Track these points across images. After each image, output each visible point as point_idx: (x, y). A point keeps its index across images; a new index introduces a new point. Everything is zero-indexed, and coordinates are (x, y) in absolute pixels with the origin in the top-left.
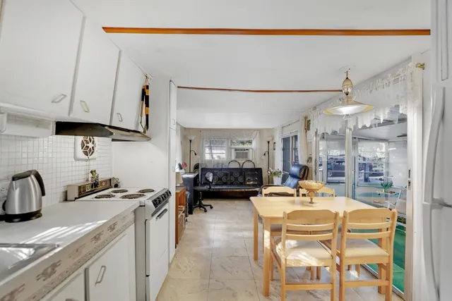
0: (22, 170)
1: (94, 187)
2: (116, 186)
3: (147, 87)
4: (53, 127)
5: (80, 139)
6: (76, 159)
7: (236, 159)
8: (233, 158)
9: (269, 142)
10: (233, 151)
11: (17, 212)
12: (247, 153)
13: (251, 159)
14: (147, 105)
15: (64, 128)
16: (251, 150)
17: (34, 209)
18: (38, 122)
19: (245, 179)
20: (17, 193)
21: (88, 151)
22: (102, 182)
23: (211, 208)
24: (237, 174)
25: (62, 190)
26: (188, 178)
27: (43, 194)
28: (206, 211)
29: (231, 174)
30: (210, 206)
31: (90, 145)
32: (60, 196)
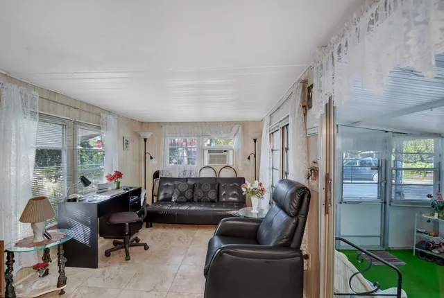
7: (210, 165)
8: (206, 163)
9: (255, 141)
10: (206, 152)
12: (225, 156)
13: (231, 164)
16: (231, 152)
19: (218, 194)
24: (207, 187)
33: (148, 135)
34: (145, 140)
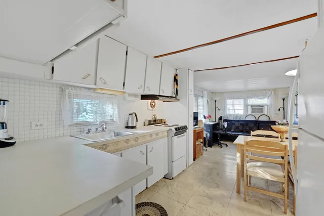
0: (131, 112)
1: (154, 122)
2: (165, 123)
3: (177, 75)
4: (140, 97)
5: (150, 101)
6: (148, 110)
7: (252, 114)
8: (250, 113)
9: (284, 99)
10: (250, 107)
11: (130, 125)
12: (262, 109)
13: (266, 113)
14: (177, 84)
15: (144, 97)
16: (266, 107)
17: (134, 125)
18: (136, 96)
20: (130, 119)
21: (153, 107)
22: (158, 120)
23: (227, 146)
24: (252, 125)
25: (143, 121)
26: (210, 124)
27: (137, 121)
28: (221, 147)
29: (247, 125)
30: (226, 145)
31: (153, 104)
32: (143, 124)
33: (217, 99)
34: (216, 101)
